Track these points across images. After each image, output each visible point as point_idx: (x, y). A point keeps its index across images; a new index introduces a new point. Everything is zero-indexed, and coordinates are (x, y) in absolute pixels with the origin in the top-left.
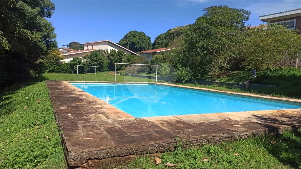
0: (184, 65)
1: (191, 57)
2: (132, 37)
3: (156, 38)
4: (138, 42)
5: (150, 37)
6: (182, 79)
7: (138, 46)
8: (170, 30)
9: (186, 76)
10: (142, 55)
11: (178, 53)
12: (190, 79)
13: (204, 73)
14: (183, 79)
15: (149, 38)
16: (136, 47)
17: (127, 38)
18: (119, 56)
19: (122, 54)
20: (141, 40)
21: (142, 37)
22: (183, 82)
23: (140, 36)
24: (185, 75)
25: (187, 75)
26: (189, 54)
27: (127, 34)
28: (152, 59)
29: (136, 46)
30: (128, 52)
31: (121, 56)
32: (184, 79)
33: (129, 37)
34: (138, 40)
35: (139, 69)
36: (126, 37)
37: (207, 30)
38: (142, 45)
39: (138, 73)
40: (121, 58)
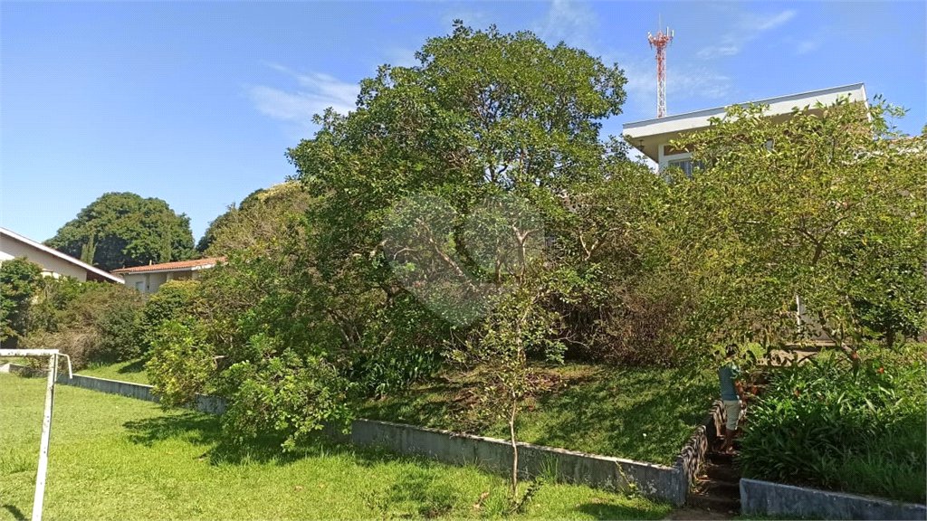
0: (296, 338)
1: (339, 289)
2: (113, 214)
3: (211, 225)
4: (138, 235)
5: (189, 219)
6: (281, 425)
7: (135, 248)
8: (260, 191)
9: (307, 410)
10: (133, 281)
11: (266, 268)
12: (331, 426)
13: (406, 376)
14: (285, 425)
15: (184, 223)
16: (125, 252)
17: (91, 218)
18: (10, 286)
19: (24, 277)
20: (149, 227)
21: (153, 218)
22: (289, 444)
23: (147, 214)
24: (300, 399)
25: (312, 397)
26: (326, 277)
27: (94, 204)
28: (154, 298)
29: (128, 247)
30: (68, 266)
31: (22, 283)
32: (292, 429)
33: (99, 213)
34: (138, 228)
35: (92, 344)
36: (88, 214)
37: (432, 135)
38: (153, 245)
39: (85, 367)
40: (21, 291)
